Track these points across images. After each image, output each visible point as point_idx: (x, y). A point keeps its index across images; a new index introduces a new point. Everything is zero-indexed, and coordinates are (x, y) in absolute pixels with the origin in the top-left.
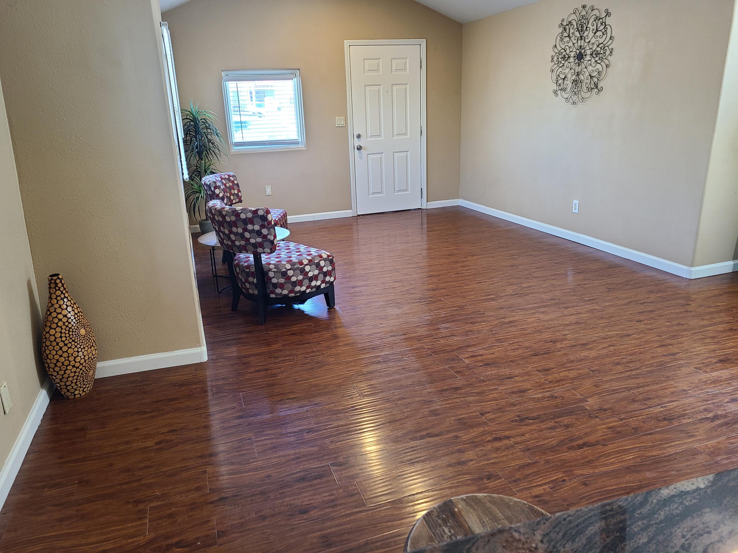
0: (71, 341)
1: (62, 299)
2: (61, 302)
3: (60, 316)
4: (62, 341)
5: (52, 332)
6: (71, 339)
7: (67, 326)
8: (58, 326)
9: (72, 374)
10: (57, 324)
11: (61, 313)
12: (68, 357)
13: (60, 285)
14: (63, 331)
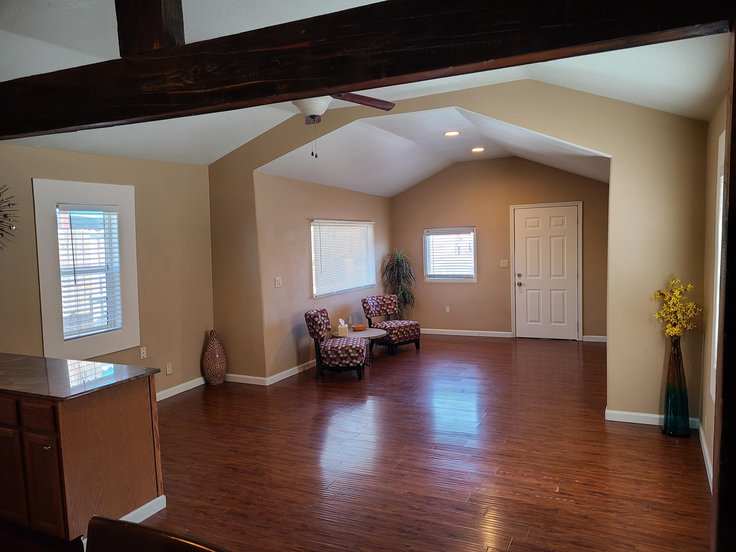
0: (211, 358)
1: (213, 340)
2: (212, 342)
3: (210, 347)
4: (208, 358)
5: (206, 353)
6: (211, 357)
7: (211, 352)
8: (208, 351)
9: (210, 373)
10: (208, 350)
11: (210, 346)
12: (209, 365)
13: (213, 334)
14: (209, 353)
